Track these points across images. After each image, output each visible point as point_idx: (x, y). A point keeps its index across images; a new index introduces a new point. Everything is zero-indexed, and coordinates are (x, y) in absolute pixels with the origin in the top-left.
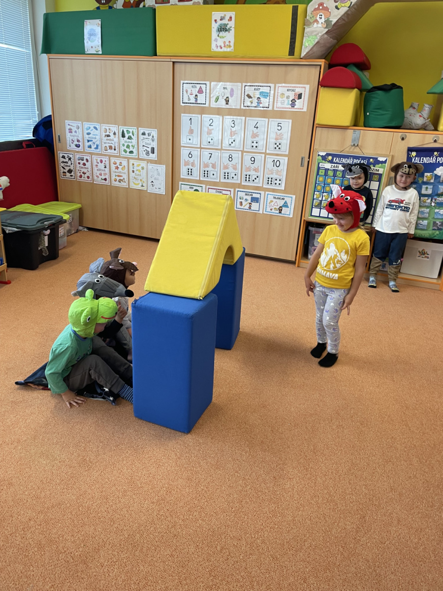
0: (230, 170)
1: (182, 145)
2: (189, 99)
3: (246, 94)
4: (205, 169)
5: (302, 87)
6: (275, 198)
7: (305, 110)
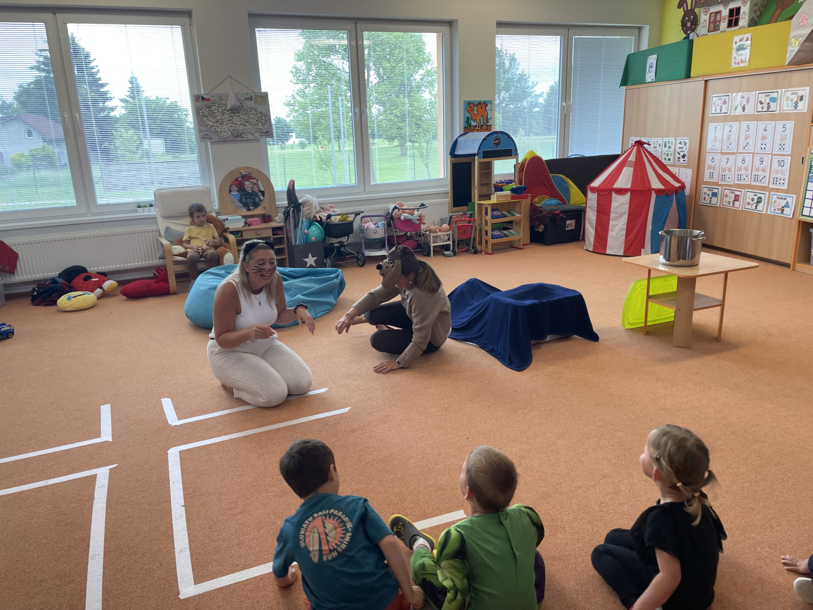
0: (743, 172)
1: (708, 151)
2: (716, 110)
3: (759, 101)
4: (723, 174)
5: (803, 90)
6: (778, 198)
7: (805, 111)
